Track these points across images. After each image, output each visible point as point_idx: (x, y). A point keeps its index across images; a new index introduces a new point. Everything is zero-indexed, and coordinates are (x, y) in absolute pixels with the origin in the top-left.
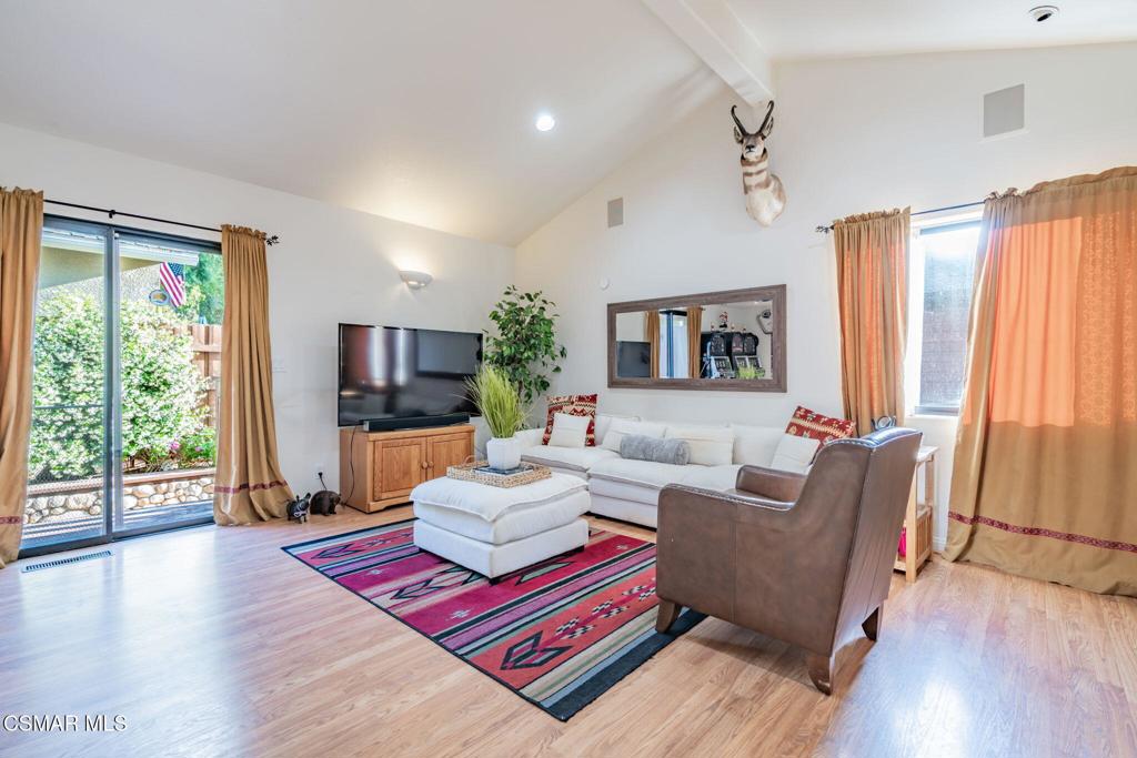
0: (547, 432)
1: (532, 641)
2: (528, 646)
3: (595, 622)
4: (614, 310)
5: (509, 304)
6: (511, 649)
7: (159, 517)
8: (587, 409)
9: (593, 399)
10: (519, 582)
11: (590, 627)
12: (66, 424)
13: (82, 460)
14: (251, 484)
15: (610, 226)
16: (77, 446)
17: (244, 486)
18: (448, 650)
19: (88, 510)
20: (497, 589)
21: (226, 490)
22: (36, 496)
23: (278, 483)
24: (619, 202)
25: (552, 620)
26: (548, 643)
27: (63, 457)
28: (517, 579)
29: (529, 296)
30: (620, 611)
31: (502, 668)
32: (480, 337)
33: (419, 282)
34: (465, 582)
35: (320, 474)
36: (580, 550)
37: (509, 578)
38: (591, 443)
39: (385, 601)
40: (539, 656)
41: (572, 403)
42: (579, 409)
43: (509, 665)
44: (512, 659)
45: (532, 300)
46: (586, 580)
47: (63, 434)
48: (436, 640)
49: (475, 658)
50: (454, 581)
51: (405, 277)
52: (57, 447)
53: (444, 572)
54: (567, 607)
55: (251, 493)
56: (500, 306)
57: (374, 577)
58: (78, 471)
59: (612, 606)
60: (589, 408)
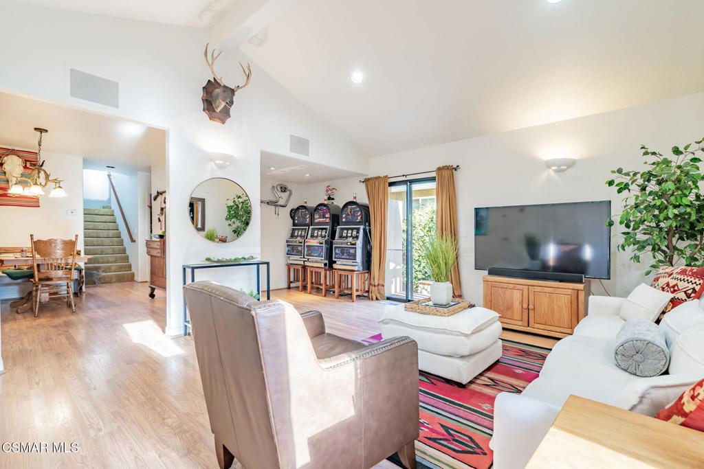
60: (686, 284)
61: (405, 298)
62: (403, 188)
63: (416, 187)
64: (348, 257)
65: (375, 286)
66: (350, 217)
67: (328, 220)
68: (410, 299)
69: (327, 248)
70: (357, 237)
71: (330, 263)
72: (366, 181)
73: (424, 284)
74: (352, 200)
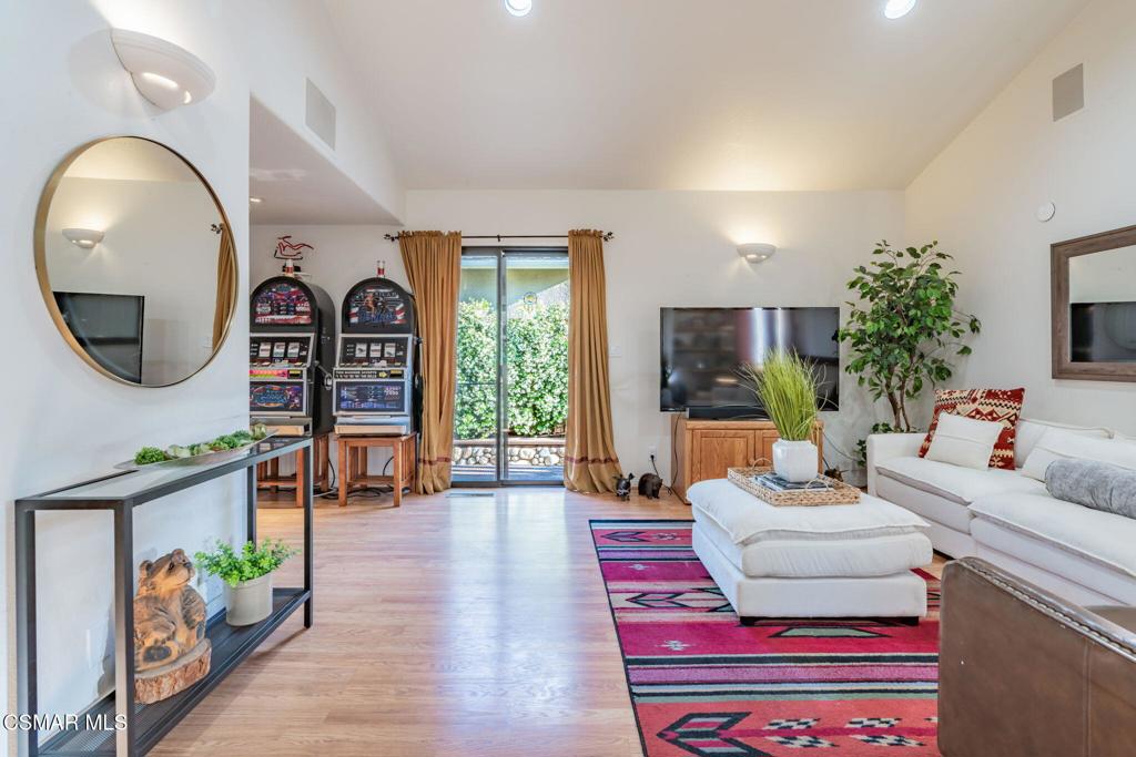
0: (928, 439)
1: (725, 720)
2: (714, 724)
3: (838, 739)
4: (1062, 254)
5: (881, 265)
6: (692, 716)
7: (542, 474)
8: (1000, 411)
9: (1017, 395)
10: (778, 635)
11: (825, 743)
12: (523, 395)
13: (530, 424)
14: (590, 458)
15: (1056, 118)
16: (528, 412)
17: (583, 459)
18: (628, 680)
19: (531, 461)
20: (745, 631)
21: (572, 459)
22: (513, 446)
23: (611, 461)
24: (1077, 73)
25: (777, 705)
26: (742, 733)
27: (520, 420)
28: (779, 629)
29: (913, 252)
30: (899, 743)
31: (661, 735)
32: (836, 311)
33: (759, 254)
34: (714, 610)
35: (652, 457)
36: (912, 621)
37: (771, 625)
38: (1009, 464)
39: (620, 600)
40: (716, 745)
41: (974, 400)
42: (986, 409)
43: (671, 735)
44: (680, 730)
45: (917, 256)
46: (879, 671)
47: (521, 403)
48: (627, 662)
49: (642, 705)
50: (704, 604)
51: (742, 251)
52: (516, 411)
53: (702, 590)
54: (815, 697)
55: (589, 466)
56: (862, 270)
57: (634, 571)
58: (526, 430)
59: (891, 730)
60: (1005, 410)
61: (495, 479)
62: (489, 262)
63: (514, 263)
64: (380, 406)
65: (430, 463)
66: (373, 313)
67: (304, 320)
68: (502, 478)
69: (310, 385)
70: (402, 360)
71: (320, 424)
72: (404, 238)
73: (522, 446)
74: (374, 274)
